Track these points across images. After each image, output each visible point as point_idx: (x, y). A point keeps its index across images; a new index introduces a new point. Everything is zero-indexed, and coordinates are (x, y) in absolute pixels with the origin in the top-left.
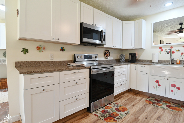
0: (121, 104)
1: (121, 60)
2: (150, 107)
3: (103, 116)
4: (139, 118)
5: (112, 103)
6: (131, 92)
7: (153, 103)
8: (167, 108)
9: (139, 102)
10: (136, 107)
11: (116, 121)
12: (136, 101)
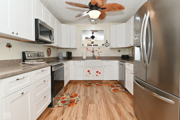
0: (71, 93)
1: (60, 58)
2: (89, 88)
3: (66, 105)
4: (88, 96)
5: (64, 94)
6: (71, 83)
7: (89, 86)
8: (97, 86)
9: (81, 88)
10: (81, 91)
11: (77, 103)
12: (79, 88)
